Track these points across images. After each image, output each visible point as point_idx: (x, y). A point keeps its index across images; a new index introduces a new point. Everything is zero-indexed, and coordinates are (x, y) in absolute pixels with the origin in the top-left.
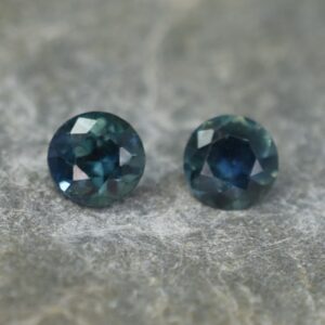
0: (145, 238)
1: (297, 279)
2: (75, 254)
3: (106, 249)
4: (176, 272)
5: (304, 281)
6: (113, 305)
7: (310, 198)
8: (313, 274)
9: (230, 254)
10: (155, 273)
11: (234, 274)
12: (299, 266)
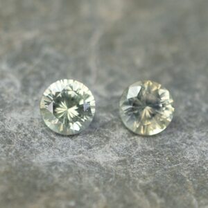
0: (91, 163)
1: (186, 189)
2: (47, 172)
3: (67, 170)
4: (111, 184)
5: (191, 189)
6: (72, 203)
7: (194, 139)
8: (196, 186)
9: (144, 173)
10: (98, 185)
11: (147, 185)
12: (188, 180)
